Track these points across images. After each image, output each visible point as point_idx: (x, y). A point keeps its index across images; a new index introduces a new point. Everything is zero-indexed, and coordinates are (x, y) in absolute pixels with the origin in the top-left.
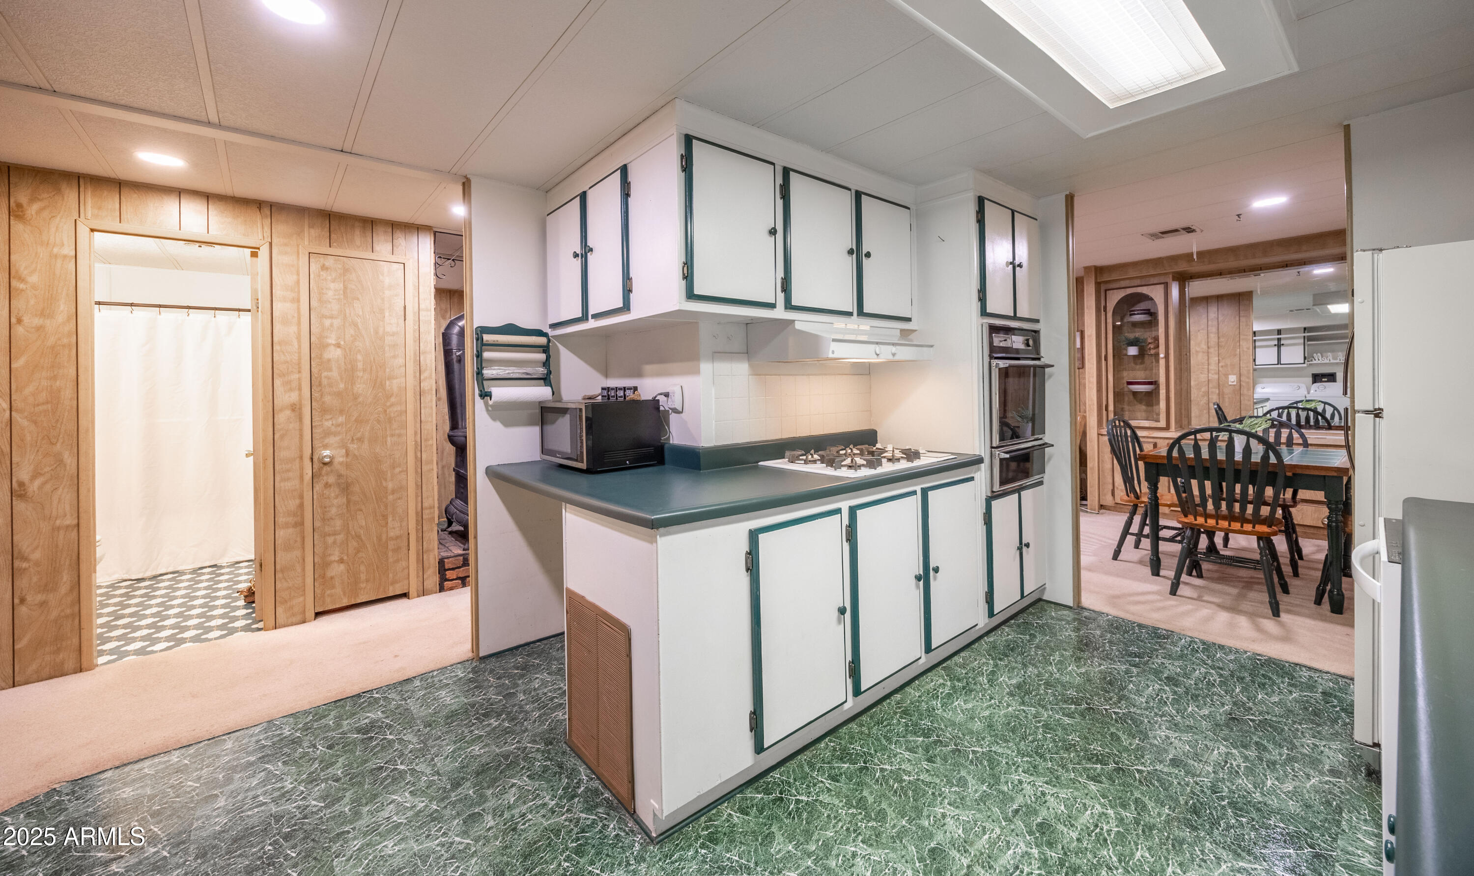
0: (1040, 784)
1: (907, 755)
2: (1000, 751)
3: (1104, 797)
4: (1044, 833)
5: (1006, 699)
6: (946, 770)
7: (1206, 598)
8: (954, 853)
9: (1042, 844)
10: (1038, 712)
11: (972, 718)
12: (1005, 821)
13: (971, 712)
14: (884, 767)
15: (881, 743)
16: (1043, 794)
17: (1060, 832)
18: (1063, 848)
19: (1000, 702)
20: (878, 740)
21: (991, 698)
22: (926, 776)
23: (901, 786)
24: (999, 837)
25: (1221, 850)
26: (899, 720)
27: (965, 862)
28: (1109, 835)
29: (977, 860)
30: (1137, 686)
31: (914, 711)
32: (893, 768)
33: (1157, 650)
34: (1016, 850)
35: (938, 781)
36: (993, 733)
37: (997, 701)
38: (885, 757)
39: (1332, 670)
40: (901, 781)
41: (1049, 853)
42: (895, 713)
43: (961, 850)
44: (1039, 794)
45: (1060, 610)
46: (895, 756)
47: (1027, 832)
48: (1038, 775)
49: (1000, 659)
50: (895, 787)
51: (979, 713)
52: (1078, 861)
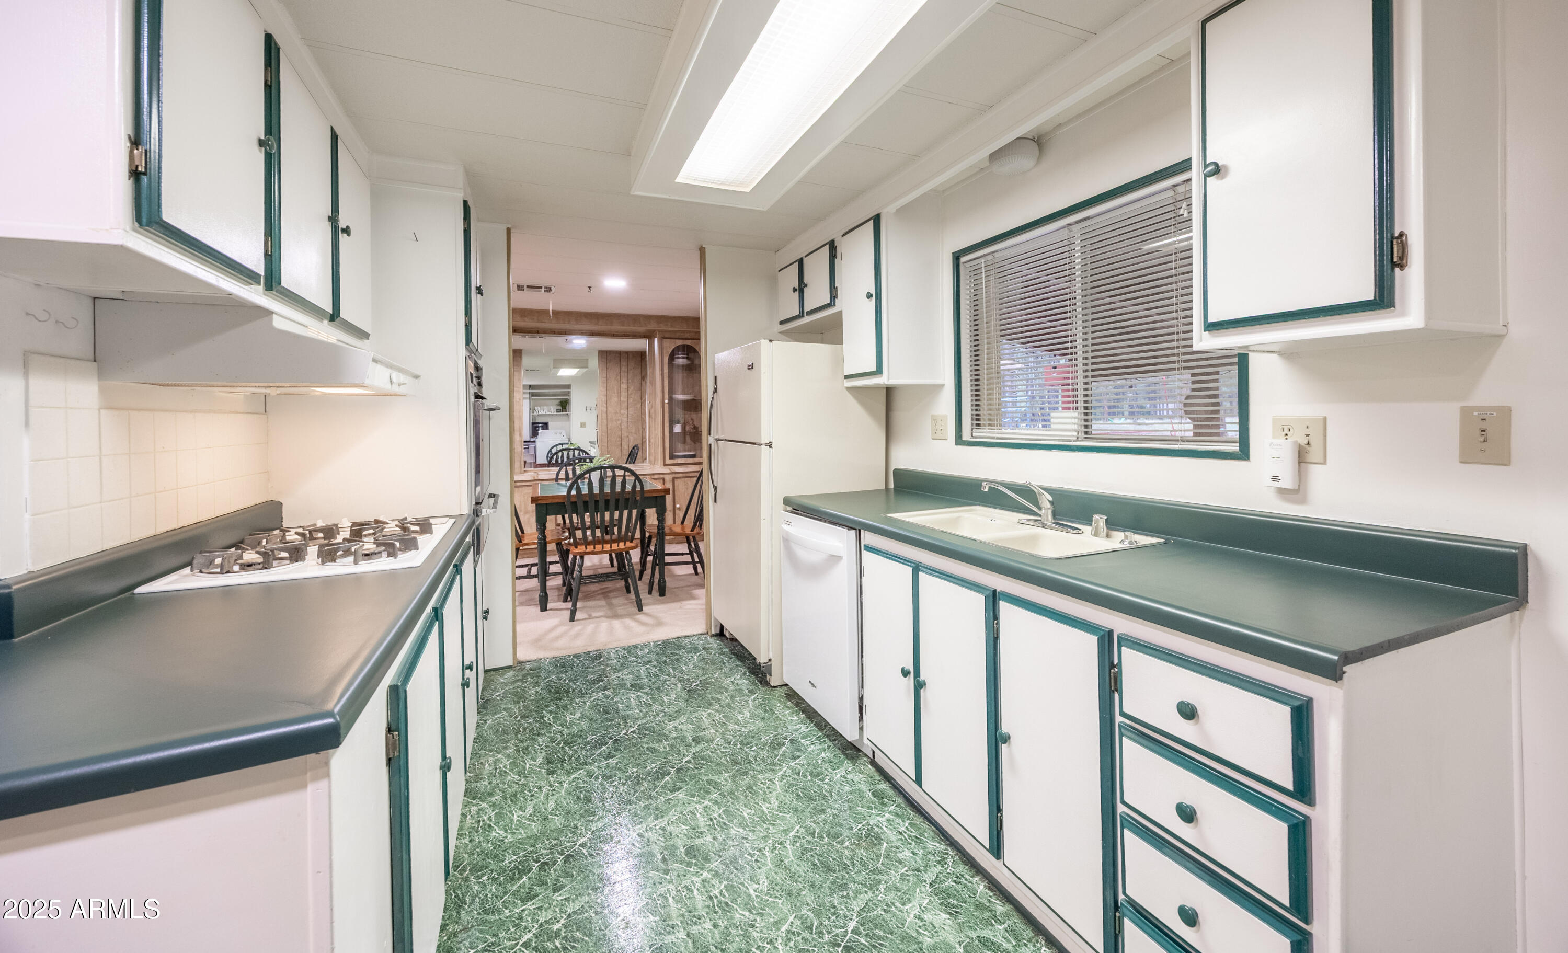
0: (653, 824)
1: (530, 906)
2: (600, 825)
3: (693, 796)
5: (551, 779)
6: (581, 882)
7: (594, 615)
8: (669, 939)
10: (588, 772)
11: (546, 819)
13: (538, 815)
14: (524, 940)
15: (490, 922)
16: (663, 829)
19: (550, 786)
20: (484, 922)
21: (540, 788)
22: (572, 905)
23: (563, 938)
25: (766, 775)
26: (479, 883)
27: (682, 935)
29: (686, 924)
30: (622, 703)
31: (483, 860)
32: (534, 930)
33: (604, 669)
34: (696, 886)
35: (587, 898)
36: (577, 816)
37: (546, 787)
38: (513, 930)
39: (695, 633)
40: (557, 934)
42: (466, 879)
43: (670, 931)
44: (661, 832)
45: (504, 674)
46: (521, 918)
47: (687, 867)
49: (506, 748)
50: (559, 946)
51: (546, 809)
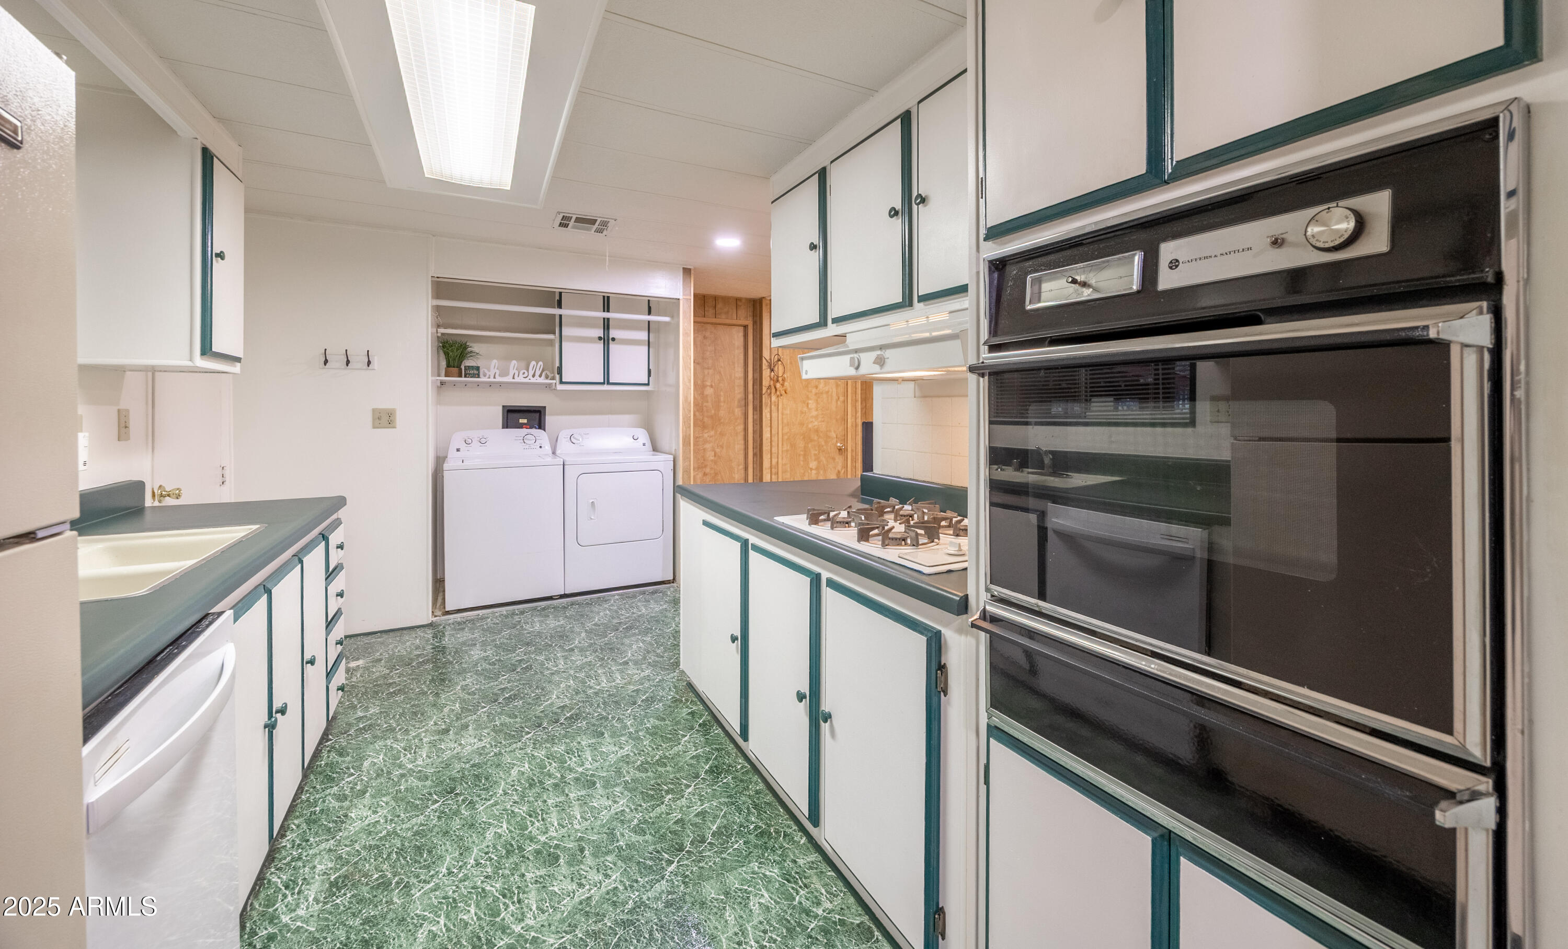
4: (549, 856)
9: (543, 847)
12: (580, 836)
17: (540, 867)
18: (528, 858)
24: (571, 824)
28: (531, 821)
41: (534, 846)
48: (605, 899)
52: (511, 860)
